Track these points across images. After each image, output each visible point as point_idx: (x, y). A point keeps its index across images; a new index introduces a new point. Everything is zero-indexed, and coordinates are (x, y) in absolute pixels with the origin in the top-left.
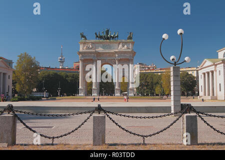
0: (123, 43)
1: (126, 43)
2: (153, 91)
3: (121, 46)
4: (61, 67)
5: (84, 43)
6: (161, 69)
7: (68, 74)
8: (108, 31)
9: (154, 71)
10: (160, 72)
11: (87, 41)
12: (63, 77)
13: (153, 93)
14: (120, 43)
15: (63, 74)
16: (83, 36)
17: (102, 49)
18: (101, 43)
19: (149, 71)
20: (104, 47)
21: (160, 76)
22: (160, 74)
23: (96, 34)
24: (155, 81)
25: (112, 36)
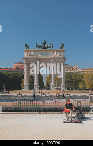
0: (57, 51)
1: (59, 51)
2: (77, 86)
3: (55, 53)
4: (3, 68)
5: (28, 51)
6: (83, 70)
7: (10, 73)
8: (45, 42)
9: (78, 71)
10: (82, 72)
11: (30, 50)
12: (6, 75)
13: (77, 88)
14: (54, 51)
15: (6, 73)
16: (27, 46)
17: (41, 56)
18: (40, 51)
19: (74, 71)
20: (42, 54)
21: (82, 75)
22: (82, 73)
23: (36, 44)
24: (78, 78)
25: (49, 46)
